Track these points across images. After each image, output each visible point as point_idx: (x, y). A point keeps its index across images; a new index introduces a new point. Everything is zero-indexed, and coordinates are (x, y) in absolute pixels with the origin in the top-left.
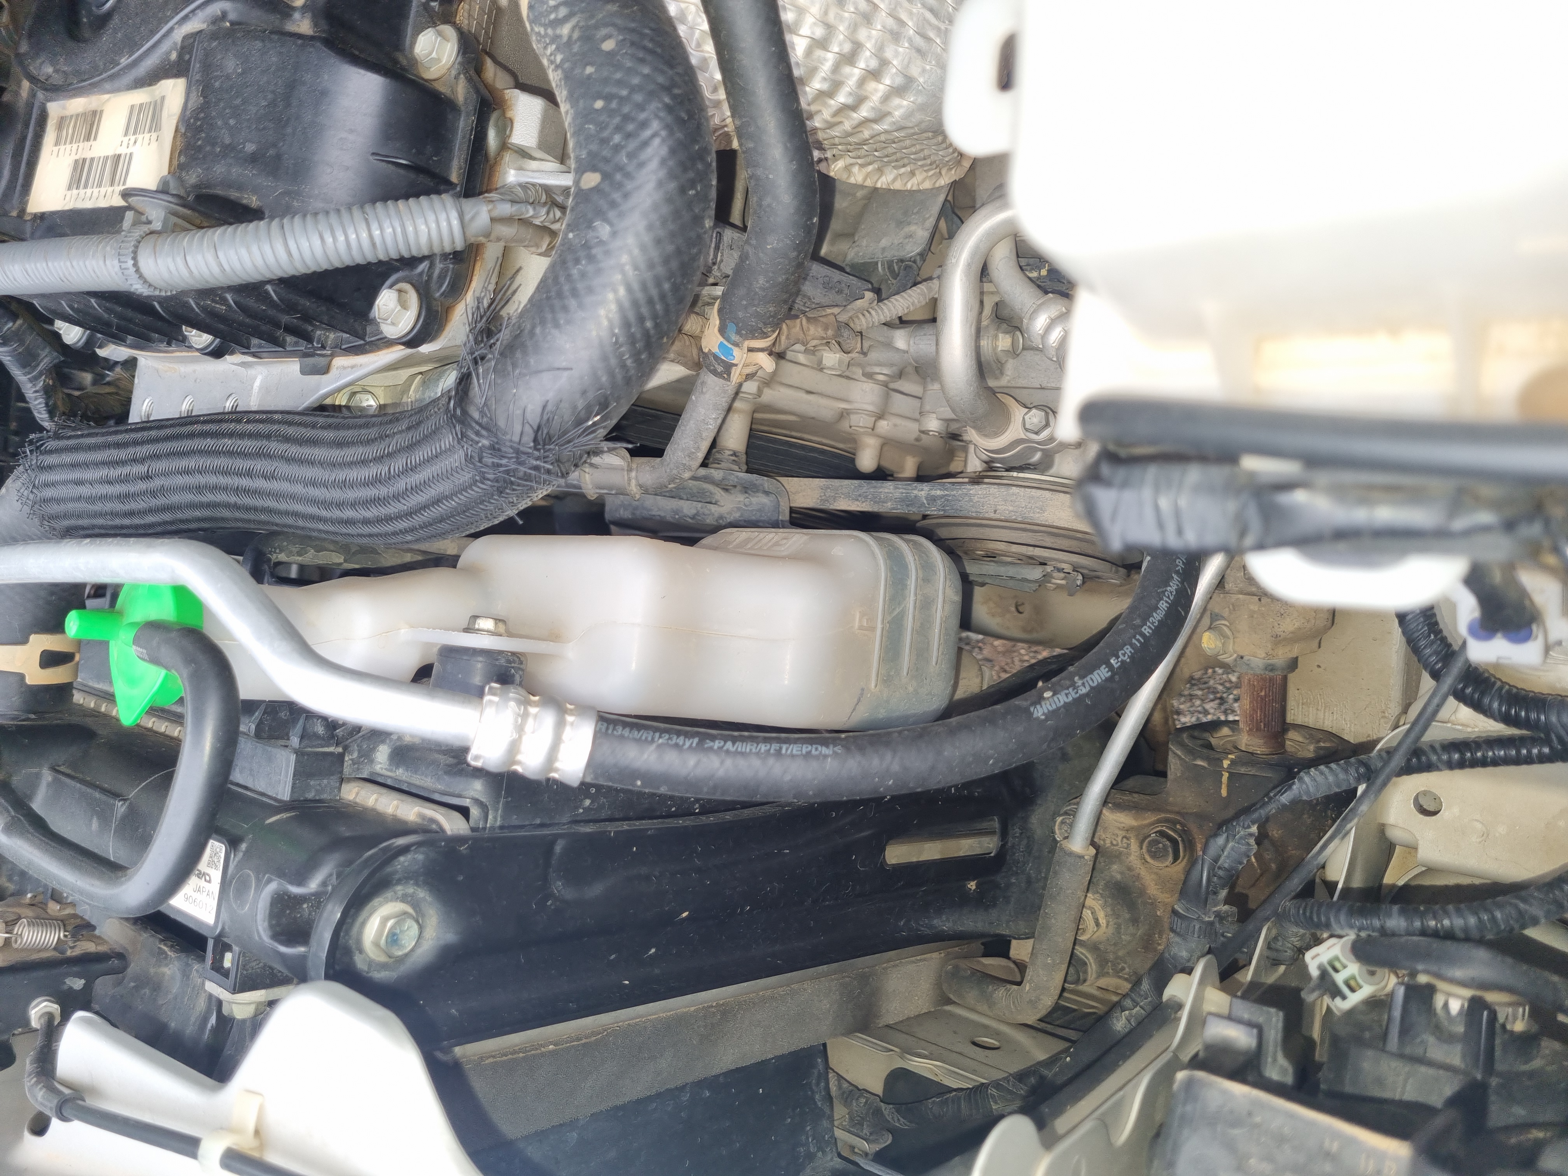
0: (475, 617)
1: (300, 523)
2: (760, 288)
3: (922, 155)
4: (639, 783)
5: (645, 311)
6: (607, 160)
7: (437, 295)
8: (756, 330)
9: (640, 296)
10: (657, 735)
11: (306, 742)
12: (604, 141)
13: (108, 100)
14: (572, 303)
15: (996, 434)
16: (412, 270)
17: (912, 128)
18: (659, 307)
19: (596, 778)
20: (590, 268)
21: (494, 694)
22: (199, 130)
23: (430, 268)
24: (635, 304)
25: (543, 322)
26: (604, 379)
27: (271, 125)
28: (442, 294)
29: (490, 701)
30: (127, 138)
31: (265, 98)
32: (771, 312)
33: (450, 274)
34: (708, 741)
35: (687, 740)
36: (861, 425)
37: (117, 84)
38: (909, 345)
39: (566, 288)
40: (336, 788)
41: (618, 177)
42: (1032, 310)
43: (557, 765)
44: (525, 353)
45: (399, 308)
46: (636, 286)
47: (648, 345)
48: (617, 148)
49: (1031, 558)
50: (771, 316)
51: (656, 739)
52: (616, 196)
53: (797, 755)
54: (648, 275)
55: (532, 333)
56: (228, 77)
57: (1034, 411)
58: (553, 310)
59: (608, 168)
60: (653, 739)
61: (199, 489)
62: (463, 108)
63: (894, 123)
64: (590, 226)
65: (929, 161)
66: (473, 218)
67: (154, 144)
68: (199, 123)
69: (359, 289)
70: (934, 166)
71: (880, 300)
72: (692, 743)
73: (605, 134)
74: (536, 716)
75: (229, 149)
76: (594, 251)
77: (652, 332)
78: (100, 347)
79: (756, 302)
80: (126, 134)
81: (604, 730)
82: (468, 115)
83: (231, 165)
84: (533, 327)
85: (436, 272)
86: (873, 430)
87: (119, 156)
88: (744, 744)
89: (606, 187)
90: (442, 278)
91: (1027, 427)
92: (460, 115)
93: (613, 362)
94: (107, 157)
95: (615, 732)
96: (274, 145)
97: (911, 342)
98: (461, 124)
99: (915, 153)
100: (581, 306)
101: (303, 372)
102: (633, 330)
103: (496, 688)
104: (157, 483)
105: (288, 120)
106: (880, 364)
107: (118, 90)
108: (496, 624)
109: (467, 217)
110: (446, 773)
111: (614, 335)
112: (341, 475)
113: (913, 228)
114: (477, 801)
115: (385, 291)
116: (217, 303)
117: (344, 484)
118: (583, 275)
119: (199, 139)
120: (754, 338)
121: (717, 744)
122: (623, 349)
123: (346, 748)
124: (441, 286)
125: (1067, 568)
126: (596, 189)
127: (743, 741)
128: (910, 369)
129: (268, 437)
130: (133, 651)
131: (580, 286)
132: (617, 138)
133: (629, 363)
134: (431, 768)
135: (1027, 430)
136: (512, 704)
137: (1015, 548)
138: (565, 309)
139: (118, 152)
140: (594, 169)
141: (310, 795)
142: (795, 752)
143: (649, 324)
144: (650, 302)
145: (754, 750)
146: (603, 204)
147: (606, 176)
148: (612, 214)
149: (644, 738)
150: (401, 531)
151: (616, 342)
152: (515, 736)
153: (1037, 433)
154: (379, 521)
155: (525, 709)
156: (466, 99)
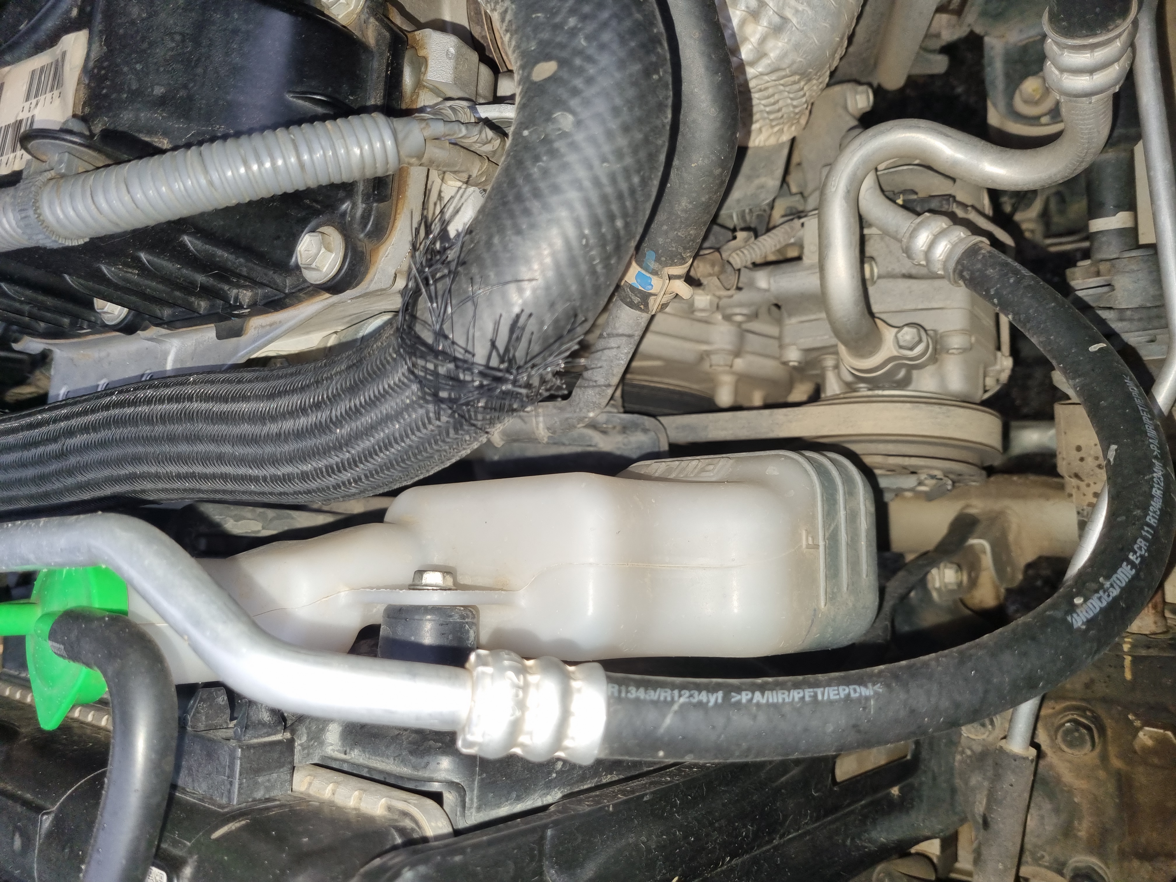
0: (420, 572)
1: (230, 486)
2: (683, 211)
3: (776, 107)
4: (661, 754)
5: (615, 207)
6: (562, 46)
7: (362, 236)
8: (676, 256)
9: (609, 190)
10: (676, 692)
11: (250, 732)
12: (557, 27)
13: (9, 72)
14: (535, 205)
15: (871, 353)
16: (333, 213)
17: (784, 69)
18: (628, 204)
19: (611, 754)
20: (554, 165)
21: (485, 664)
22: (105, 78)
23: (352, 208)
24: (605, 199)
25: (501, 230)
26: (574, 288)
27: (179, 66)
28: (366, 235)
29: (483, 673)
30: (29, 102)
31: (173, 40)
32: (691, 235)
33: (373, 213)
34: (733, 694)
35: (710, 695)
36: (722, 363)
37: (17, 53)
38: (769, 283)
39: (526, 190)
40: (286, 781)
41: (578, 62)
42: (911, 229)
43: (567, 743)
44: (482, 266)
45: (323, 250)
46: (604, 180)
47: (618, 248)
48: (573, 33)
49: (905, 468)
50: (691, 240)
51: (676, 698)
52: (578, 82)
53: (836, 701)
54: (617, 167)
55: (489, 244)
56: (133, 23)
57: (906, 329)
58: (512, 215)
59: (564, 54)
60: (673, 698)
61: (119, 462)
62: (374, 50)
63: (769, 65)
64: (549, 118)
65: (779, 115)
66: (406, 137)
67: (57, 102)
68: (103, 72)
69: (278, 237)
70: (781, 121)
71: (756, 236)
72: (717, 699)
73: (558, 19)
74: (537, 686)
75: (136, 95)
76: (557, 145)
77: (622, 233)
78: (16, 341)
79: (677, 226)
80: (27, 99)
81: (616, 694)
82: (381, 54)
83: (138, 110)
84: (490, 237)
85: (359, 213)
86: (731, 366)
87: (21, 121)
88: (774, 692)
89: (565, 74)
90: (365, 218)
91: (902, 343)
92: (373, 56)
93: (583, 267)
94: (9, 126)
95: (629, 695)
96: (185, 86)
97: (772, 281)
98: (375, 64)
99: (774, 104)
100: (546, 207)
101: (219, 337)
102: (604, 230)
103: (486, 656)
104: (73, 460)
105: (198, 60)
106: (741, 305)
107: (19, 59)
108: (444, 577)
109: (400, 136)
110: (411, 753)
111: (584, 236)
112: (273, 428)
113: (762, 180)
114: (451, 785)
115: (307, 236)
116: (130, 267)
117: (279, 438)
118: (545, 172)
119: (103, 88)
120: (673, 264)
121: (745, 697)
122: (593, 253)
123: (293, 732)
124: (365, 226)
125: (939, 474)
126: (553, 79)
127: (772, 689)
128: (763, 310)
129: (190, 399)
130: (48, 646)
131: (542, 185)
132: (572, 22)
133: (599, 269)
134: (392, 747)
135: (901, 347)
136: (510, 674)
137: (892, 461)
138: (527, 212)
139: (19, 119)
140: (548, 58)
141: (259, 794)
142: (832, 697)
143: (619, 223)
144: (620, 197)
145: (787, 700)
146: (562, 92)
147: (562, 63)
148: (574, 103)
149: (662, 698)
150: (344, 483)
151: (587, 245)
152: (518, 714)
153: (911, 349)
154: (318, 473)
155: (525, 678)
156: (377, 41)
